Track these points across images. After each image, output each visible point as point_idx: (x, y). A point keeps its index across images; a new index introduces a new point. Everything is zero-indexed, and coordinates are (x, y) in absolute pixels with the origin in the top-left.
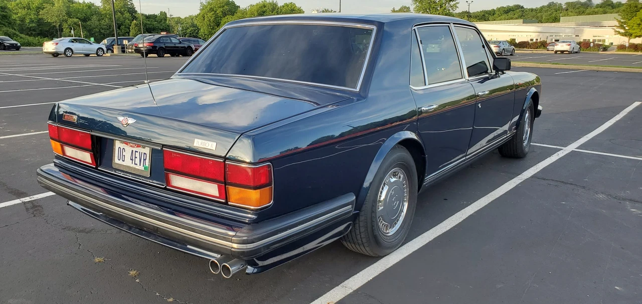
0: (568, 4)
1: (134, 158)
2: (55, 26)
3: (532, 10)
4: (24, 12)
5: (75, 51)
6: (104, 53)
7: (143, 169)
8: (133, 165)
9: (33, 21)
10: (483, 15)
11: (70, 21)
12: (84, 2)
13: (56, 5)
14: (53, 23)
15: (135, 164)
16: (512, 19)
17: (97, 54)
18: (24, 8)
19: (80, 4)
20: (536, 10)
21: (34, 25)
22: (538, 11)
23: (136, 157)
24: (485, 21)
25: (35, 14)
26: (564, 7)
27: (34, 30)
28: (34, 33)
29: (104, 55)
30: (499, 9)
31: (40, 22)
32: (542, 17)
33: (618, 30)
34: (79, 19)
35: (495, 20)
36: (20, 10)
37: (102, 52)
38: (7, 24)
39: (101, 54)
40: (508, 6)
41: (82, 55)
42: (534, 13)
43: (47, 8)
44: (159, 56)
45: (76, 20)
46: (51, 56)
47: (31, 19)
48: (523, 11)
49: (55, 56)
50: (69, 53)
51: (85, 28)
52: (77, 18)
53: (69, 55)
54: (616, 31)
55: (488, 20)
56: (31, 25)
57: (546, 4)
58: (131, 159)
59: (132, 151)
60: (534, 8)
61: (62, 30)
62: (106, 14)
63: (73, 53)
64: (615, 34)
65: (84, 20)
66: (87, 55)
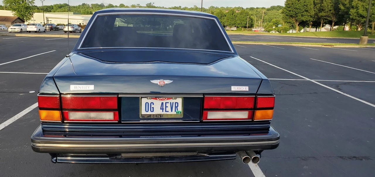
0: (92, 5)
1: (164, 108)
3: (74, 7)
7: (175, 113)
8: (164, 113)
10: (46, 9)
15: (166, 111)
16: (65, 11)
20: (76, 7)
22: (78, 8)
23: (166, 107)
24: (48, 12)
26: (91, 6)
30: (55, 5)
32: (81, 11)
33: (122, 20)
35: (55, 12)
40: (60, 4)
42: (75, 9)
48: (69, 7)
54: (121, 21)
55: (50, 11)
57: (81, 4)
58: (161, 109)
59: (162, 103)
60: (75, 6)
64: (121, 22)
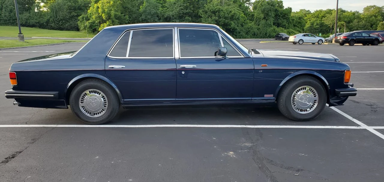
2: (329, 27)
4: (314, 19)
5: (304, 41)
6: (322, 43)
9: (318, 25)
11: (339, 23)
12: (351, 11)
13: (333, 14)
14: (329, 25)
17: (318, 43)
18: (316, 17)
19: (348, 12)
21: (318, 26)
25: (320, 20)
27: (317, 29)
28: (317, 31)
29: (322, 44)
31: (322, 25)
34: (345, 22)
36: (312, 19)
37: (322, 42)
38: (299, 26)
39: (321, 43)
41: (311, 44)
43: (327, 17)
44: (350, 45)
45: (343, 23)
46: (292, 44)
47: (317, 23)
49: (295, 44)
50: (301, 42)
51: (348, 27)
52: (344, 21)
53: (301, 43)
56: (316, 27)
61: (333, 29)
62: (364, 18)
63: (303, 43)
65: (349, 22)
66: (313, 44)
